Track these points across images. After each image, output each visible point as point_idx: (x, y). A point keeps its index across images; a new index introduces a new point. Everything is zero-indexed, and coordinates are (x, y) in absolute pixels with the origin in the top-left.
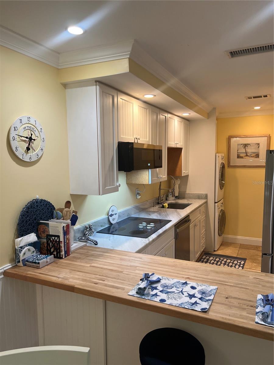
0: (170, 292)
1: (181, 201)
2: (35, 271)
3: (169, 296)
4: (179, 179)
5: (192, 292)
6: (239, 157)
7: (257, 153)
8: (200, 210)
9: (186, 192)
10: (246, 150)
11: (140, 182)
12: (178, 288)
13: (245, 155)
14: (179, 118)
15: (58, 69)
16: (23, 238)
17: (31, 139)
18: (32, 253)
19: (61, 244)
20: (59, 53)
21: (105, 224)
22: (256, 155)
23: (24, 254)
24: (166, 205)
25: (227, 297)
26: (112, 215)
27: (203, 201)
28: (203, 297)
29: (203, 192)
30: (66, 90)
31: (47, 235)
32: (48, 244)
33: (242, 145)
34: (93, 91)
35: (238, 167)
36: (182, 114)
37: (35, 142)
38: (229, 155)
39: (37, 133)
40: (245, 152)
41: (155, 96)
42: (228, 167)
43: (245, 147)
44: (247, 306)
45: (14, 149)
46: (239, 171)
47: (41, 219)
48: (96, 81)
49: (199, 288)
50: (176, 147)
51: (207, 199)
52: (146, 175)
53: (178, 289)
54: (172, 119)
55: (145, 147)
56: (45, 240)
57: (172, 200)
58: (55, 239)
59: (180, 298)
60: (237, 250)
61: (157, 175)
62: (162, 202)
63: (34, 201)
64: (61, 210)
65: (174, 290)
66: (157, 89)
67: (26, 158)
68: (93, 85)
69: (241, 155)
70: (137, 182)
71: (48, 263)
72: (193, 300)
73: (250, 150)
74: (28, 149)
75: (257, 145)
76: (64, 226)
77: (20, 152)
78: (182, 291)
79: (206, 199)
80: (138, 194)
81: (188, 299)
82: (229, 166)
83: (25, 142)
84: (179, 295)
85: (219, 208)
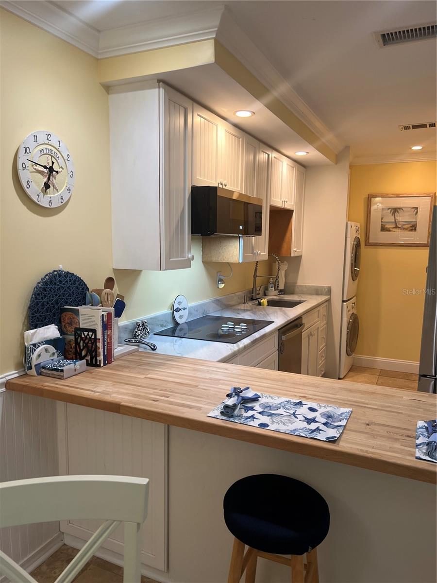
0: (275, 415)
1: (287, 298)
2: (56, 382)
3: (274, 420)
4: (285, 262)
5: (311, 415)
6: (383, 229)
7: (413, 223)
8: (319, 310)
9: (296, 283)
10: (396, 218)
11: (224, 259)
12: (288, 409)
13: (394, 226)
14: (290, 160)
15: (98, 60)
16: (36, 331)
17: (51, 170)
18: (50, 356)
19: (98, 344)
20: (99, 31)
21: (168, 323)
22: (411, 227)
23: (39, 355)
24: (264, 301)
25: (367, 422)
26: (178, 310)
27: (324, 298)
28: (329, 422)
29: (324, 284)
30: (110, 96)
31: (75, 328)
32: (77, 344)
33: (390, 210)
34: (154, 98)
35: (381, 246)
36: (295, 153)
37: (58, 176)
38: (368, 226)
39: (61, 161)
40: (394, 221)
41: (254, 113)
42: (366, 245)
43: (394, 214)
44: (401, 436)
45: (24, 184)
46: (383, 252)
47: (66, 303)
48: (159, 81)
49: (322, 410)
50: (283, 206)
51: (330, 295)
52: (235, 247)
53: (287, 411)
54: (278, 159)
55: (235, 197)
56: (72, 338)
57: (273, 295)
58: (88, 335)
59: (292, 422)
60: (376, 378)
61: (253, 250)
62: (257, 296)
63: (56, 273)
64: (99, 292)
65: (281, 411)
66: (258, 100)
67: (44, 202)
68: (155, 88)
69: (388, 226)
70: (220, 258)
71: (77, 372)
72: (313, 426)
73: (402, 218)
74: (47, 186)
75: (413, 210)
76: (103, 315)
77: (35, 189)
78: (294, 414)
79: (328, 295)
80: (221, 280)
81: (305, 424)
82: (368, 244)
83: (43, 175)
84: (289, 418)
85: (349, 311)
